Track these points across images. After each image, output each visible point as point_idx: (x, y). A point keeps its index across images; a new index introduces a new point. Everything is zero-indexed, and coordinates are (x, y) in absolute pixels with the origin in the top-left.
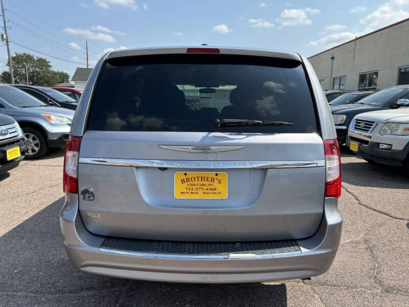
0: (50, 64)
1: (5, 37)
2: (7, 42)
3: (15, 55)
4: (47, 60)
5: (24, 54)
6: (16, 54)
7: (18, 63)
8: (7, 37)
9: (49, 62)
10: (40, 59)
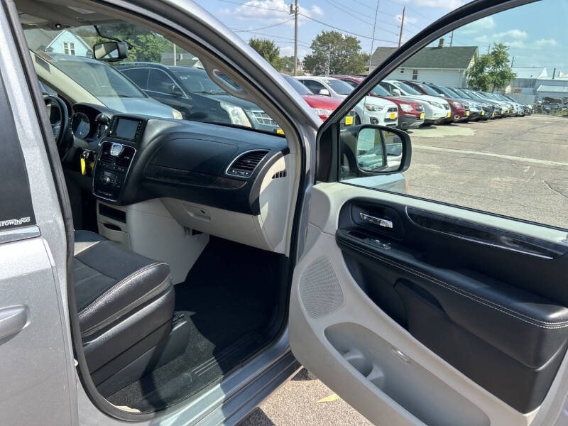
0: (359, 44)
1: (294, 9)
2: (296, 15)
3: (322, 34)
4: (357, 40)
5: (332, 33)
6: (323, 32)
7: (324, 44)
8: (296, 9)
9: (359, 42)
10: (349, 38)
